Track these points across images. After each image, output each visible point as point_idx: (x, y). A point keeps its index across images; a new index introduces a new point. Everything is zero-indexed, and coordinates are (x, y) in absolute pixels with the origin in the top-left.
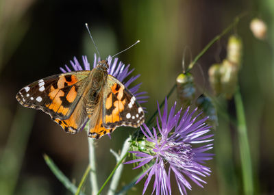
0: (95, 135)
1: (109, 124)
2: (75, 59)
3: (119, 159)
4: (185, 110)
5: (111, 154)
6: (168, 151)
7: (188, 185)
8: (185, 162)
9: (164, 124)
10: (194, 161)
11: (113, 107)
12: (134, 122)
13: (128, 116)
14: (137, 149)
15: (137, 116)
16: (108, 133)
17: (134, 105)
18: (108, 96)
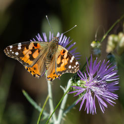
0: (50, 79)
1: (59, 72)
2: (39, 35)
3: (65, 91)
4: (102, 62)
5: (61, 88)
6: (94, 85)
7: (105, 105)
8: (103, 91)
9: (91, 70)
10: (108, 91)
11: (61, 63)
12: (73, 70)
13: (70, 67)
14: (76, 85)
15: (75, 67)
16: (57, 77)
17: (73, 61)
18: (59, 57)
